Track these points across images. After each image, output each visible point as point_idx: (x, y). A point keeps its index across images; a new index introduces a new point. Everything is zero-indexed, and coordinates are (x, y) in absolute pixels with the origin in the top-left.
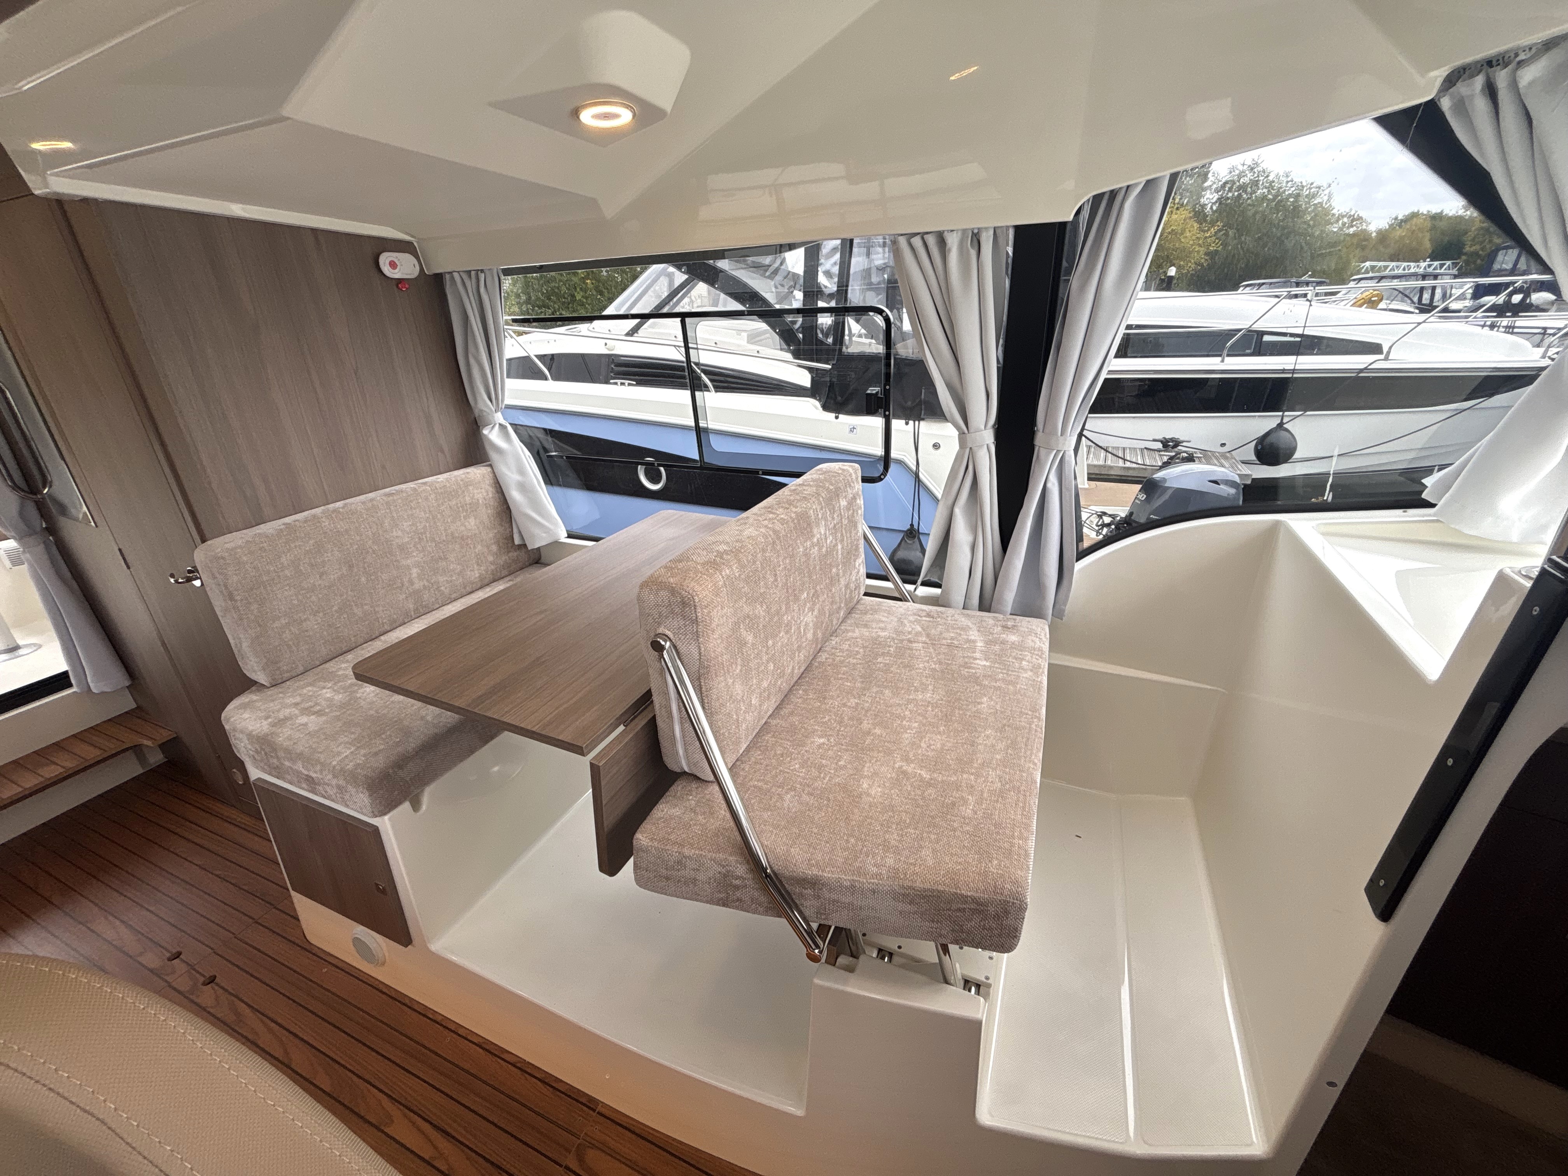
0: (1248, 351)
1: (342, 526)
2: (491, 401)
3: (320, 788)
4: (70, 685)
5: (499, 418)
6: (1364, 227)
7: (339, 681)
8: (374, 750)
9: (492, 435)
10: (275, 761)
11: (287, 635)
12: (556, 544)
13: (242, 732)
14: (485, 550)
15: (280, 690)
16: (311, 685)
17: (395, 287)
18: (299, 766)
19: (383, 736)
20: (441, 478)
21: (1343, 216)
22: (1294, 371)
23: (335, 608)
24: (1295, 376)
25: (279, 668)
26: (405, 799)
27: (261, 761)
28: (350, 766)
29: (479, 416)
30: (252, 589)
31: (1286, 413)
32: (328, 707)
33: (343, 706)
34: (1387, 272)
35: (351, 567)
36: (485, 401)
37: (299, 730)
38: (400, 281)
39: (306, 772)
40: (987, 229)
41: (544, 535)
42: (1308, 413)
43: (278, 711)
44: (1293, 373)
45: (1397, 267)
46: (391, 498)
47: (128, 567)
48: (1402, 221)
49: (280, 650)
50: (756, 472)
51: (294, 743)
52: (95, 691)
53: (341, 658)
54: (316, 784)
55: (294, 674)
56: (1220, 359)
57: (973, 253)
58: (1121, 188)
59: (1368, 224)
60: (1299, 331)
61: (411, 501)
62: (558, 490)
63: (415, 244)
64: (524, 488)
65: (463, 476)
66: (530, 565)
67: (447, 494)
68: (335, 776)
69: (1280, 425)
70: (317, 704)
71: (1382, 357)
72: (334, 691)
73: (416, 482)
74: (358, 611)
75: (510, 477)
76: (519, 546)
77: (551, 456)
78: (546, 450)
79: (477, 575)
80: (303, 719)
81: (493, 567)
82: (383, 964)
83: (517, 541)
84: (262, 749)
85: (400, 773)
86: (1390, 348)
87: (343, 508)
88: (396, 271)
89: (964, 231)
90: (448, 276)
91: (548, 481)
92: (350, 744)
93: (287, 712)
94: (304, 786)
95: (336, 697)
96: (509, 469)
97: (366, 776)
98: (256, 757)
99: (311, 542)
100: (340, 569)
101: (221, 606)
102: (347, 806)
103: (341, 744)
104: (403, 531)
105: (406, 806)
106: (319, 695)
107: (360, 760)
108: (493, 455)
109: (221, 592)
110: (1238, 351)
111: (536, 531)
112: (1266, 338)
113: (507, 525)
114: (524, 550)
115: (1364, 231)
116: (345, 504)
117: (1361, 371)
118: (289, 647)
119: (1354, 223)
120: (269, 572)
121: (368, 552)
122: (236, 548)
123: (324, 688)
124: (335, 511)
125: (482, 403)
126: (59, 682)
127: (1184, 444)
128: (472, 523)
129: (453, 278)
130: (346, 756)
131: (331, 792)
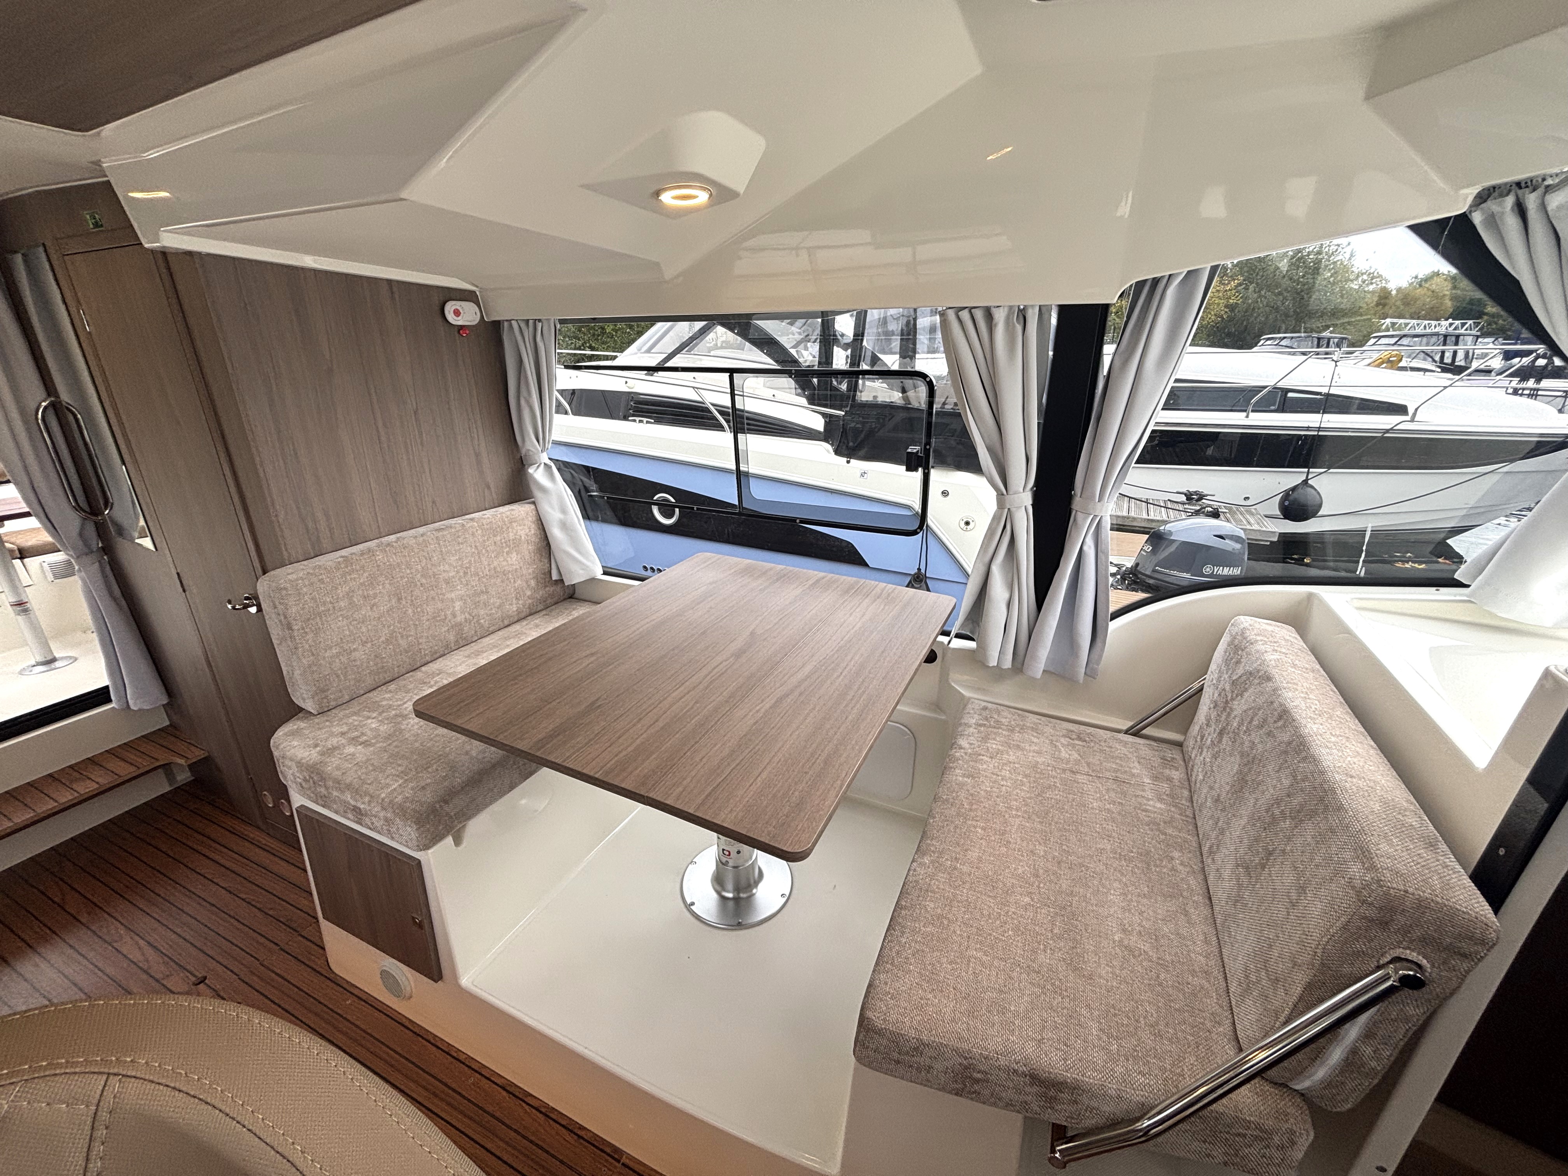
0: (1272, 408)
1: (394, 560)
2: (538, 441)
3: (367, 819)
4: (109, 700)
5: (544, 458)
6: (1383, 285)
7: (383, 712)
8: (423, 784)
9: (537, 474)
10: (323, 790)
11: (337, 665)
12: (593, 580)
13: (291, 760)
14: (525, 584)
15: (326, 718)
16: (355, 714)
17: (457, 335)
18: (348, 797)
19: (430, 770)
20: (488, 513)
21: (1362, 274)
22: (1319, 429)
23: (383, 639)
24: (1320, 433)
25: (326, 697)
26: (449, 833)
27: (310, 788)
28: (399, 799)
29: (526, 455)
30: (309, 619)
31: (1311, 470)
32: (375, 737)
33: (388, 737)
34: (1406, 332)
35: (400, 599)
36: (532, 442)
37: (347, 760)
38: (462, 327)
39: (353, 803)
40: (1033, 306)
41: (581, 572)
42: (1331, 470)
43: (326, 740)
44: (1319, 431)
45: (1418, 325)
46: (441, 533)
47: (184, 591)
48: (1422, 280)
49: (329, 680)
50: (793, 520)
51: (343, 774)
52: (133, 707)
53: (384, 688)
54: (362, 815)
55: (340, 702)
56: (1244, 414)
57: (1019, 328)
58: (1163, 277)
59: (1387, 281)
60: (1325, 390)
61: (459, 537)
62: (597, 526)
63: (478, 293)
64: (565, 526)
65: (508, 513)
66: (565, 599)
67: (494, 530)
68: (384, 809)
69: (1305, 482)
70: (363, 734)
71: (1408, 418)
72: (379, 721)
73: (464, 517)
74: (403, 643)
75: (552, 515)
76: (556, 581)
77: (591, 496)
78: (587, 490)
79: (515, 609)
80: (351, 749)
81: (530, 601)
82: (411, 997)
83: (555, 577)
84: (310, 777)
85: (446, 808)
86: (1416, 410)
87: (396, 542)
88: (460, 318)
89: (1011, 308)
90: (506, 324)
91: (586, 516)
92: (398, 776)
93: (334, 741)
94: (350, 816)
95: (381, 728)
96: (553, 508)
97: (414, 810)
98: (304, 784)
99: (366, 575)
100: (390, 600)
101: (278, 634)
102: (393, 838)
103: (388, 776)
104: (450, 565)
105: (449, 840)
106: (364, 725)
107: (408, 793)
108: (538, 494)
109: (280, 621)
110: (1262, 407)
111: (574, 567)
112: (1290, 395)
113: (546, 561)
114: (560, 586)
115: (1384, 289)
116: (398, 538)
117: (1387, 431)
118: (338, 676)
119: (1374, 281)
120: (324, 603)
121: (416, 585)
122: (297, 580)
123: (369, 718)
124: (388, 545)
125: (530, 444)
126: (100, 697)
127: (1208, 498)
128: (514, 558)
129: (511, 326)
130: (395, 789)
131: (378, 824)
